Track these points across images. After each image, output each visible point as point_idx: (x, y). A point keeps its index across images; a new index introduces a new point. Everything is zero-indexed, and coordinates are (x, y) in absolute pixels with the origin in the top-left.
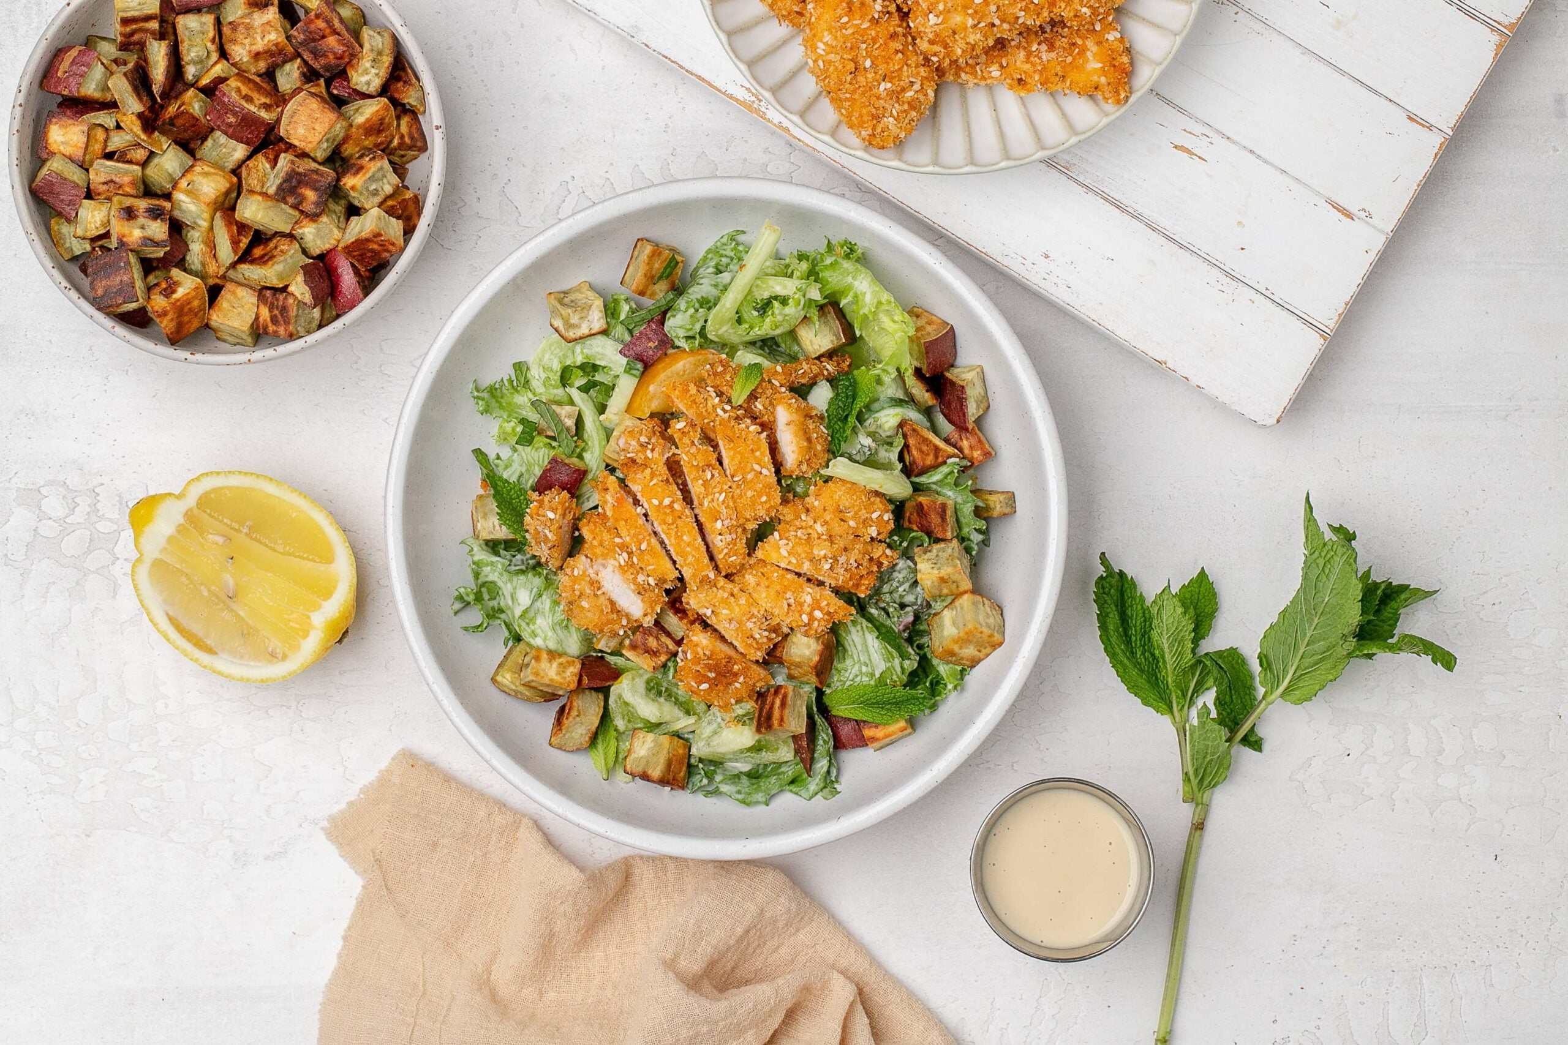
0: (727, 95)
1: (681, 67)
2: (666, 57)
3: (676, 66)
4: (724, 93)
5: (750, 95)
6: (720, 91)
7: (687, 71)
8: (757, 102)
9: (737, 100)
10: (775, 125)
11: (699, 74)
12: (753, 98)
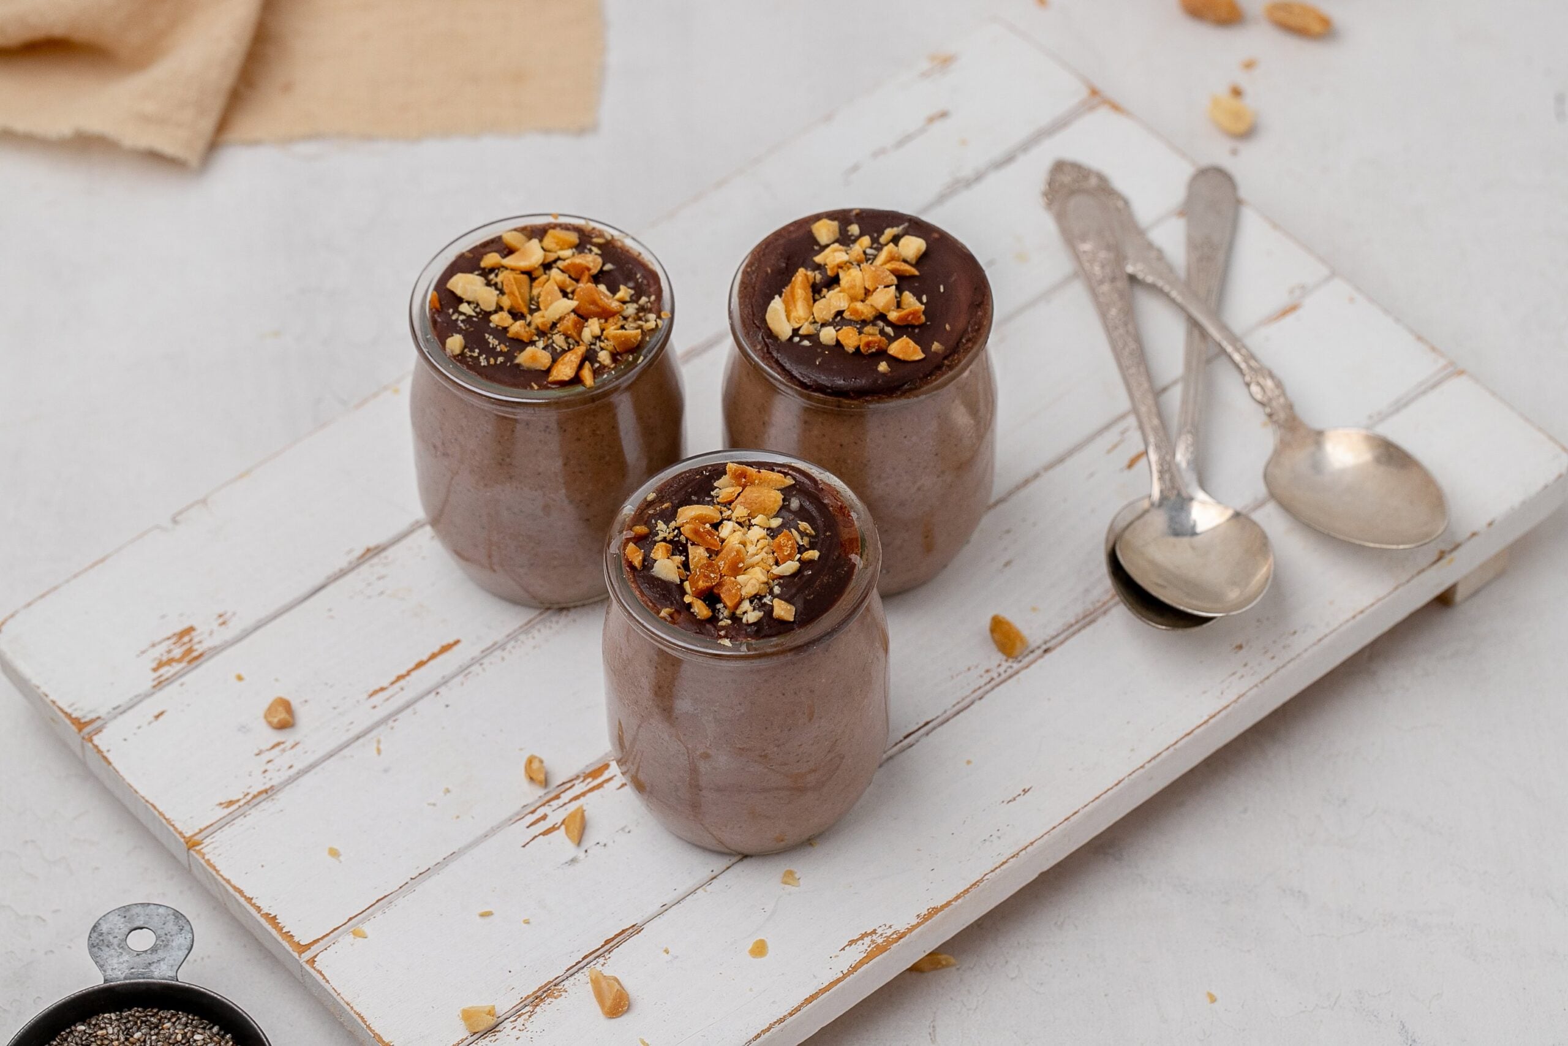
0: (849, 973)
1: (781, 1020)
2: (759, 1036)
3: (778, 1027)
4: (845, 976)
5: (860, 942)
6: (839, 980)
7: (791, 1015)
8: (874, 937)
9: (861, 963)
10: (919, 925)
11: (802, 999)
12: (867, 940)
